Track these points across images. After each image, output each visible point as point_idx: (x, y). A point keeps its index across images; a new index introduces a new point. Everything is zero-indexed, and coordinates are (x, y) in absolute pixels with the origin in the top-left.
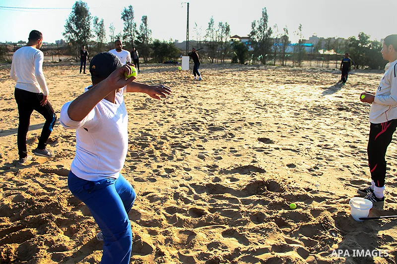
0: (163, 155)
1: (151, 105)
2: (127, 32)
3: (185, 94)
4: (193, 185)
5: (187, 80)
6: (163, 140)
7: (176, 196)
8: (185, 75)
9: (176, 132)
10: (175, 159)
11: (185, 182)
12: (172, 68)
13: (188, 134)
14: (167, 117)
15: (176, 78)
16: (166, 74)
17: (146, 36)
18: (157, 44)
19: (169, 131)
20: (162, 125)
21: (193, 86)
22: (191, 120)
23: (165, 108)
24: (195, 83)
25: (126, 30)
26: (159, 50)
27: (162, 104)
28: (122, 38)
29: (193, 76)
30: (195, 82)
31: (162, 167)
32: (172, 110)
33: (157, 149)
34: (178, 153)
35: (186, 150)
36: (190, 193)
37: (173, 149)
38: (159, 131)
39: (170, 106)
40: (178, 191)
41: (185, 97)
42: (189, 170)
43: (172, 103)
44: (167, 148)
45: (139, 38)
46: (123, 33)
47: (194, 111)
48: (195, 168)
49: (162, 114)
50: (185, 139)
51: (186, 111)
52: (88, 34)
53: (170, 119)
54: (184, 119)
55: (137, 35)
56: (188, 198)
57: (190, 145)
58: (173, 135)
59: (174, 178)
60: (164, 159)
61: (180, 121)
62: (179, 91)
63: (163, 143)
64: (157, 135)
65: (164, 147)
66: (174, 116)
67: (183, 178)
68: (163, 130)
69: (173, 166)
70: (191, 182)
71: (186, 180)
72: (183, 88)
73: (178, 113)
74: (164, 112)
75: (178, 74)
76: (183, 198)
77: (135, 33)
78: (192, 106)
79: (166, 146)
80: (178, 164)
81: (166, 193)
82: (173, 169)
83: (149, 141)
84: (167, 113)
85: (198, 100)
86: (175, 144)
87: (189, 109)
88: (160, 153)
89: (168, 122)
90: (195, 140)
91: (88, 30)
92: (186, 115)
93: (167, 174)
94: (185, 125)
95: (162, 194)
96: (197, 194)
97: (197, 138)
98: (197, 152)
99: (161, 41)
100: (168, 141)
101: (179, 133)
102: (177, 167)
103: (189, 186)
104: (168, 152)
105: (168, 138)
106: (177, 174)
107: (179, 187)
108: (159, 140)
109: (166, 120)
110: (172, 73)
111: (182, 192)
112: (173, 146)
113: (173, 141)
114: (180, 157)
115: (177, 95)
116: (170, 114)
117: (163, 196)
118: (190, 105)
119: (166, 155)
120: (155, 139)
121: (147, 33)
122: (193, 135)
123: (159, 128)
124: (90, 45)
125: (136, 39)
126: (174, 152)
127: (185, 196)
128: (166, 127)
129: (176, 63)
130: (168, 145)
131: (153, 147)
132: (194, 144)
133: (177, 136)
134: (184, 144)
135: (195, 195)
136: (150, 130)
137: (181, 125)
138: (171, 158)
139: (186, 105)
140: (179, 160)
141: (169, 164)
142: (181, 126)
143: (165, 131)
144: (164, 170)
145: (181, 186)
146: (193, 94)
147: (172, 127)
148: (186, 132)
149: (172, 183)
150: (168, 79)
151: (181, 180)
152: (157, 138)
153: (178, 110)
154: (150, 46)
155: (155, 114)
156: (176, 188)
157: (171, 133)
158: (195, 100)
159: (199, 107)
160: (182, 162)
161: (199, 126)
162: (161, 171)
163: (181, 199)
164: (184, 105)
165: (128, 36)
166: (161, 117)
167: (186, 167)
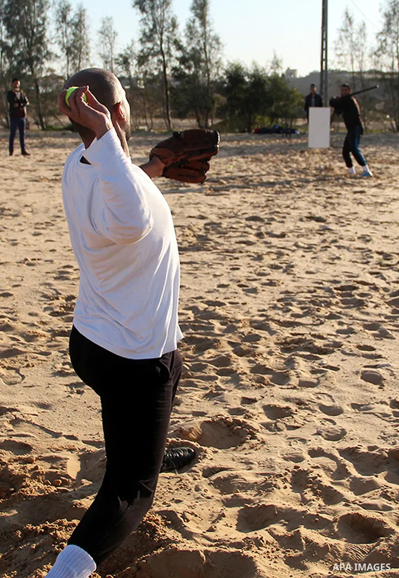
0: (259, 369)
1: (221, 241)
2: (149, 45)
3: (318, 212)
4: (351, 453)
5: (323, 177)
6: (257, 332)
7: (300, 481)
8: (317, 161)
9: (296, 309)
10: (294, 381)
11: (326, 445)
12: (279, 146)
13: (332, 316)
14: (268, 270)
15: (292, 172)
16: (261, 161)
17: (203, 56)
18: (235, 76)
19: (275, 307)
20: (254, 290)
21: (343, 192)
22: (337, 279)
23: (261, 248)
24: (346, 184)
25: (147, 37)
26: (242, 96)
27: (252, 238)
28: (135, 62)
29: (343, 164)
30: (349, 181)
31: (255, 401)
32: (280, 255)
33: (241, 353)
34: (303, 367)
35: (326, 359)
36: (341, 472)
37: (287, 355)
38: (246, 308)
39: (275, 241)
40: (304, 466)
41: (319, 220)
42: (337, 411)
43: (283, 235)
44: (270, 353)
45: (183, 60)
46: (138, 48)
47: (347, 255)
48: (354, 406)
49: (253, 263)
50: (323, 330)
51: (324, 256)
52: (39, 51)
53: (275, 275)
54: (319, 277)
55: (179, 54)
56: (335, 487)
57: (338, 345)
58: (287, 317)
59: (292, 433)
60: (261, 381)
61: (307, 282)
62: (300, 204)
63: (258, 338)
64: (240, 317)
65: (261, 348)
66: (289, 269)
67: (319, 433)
68: (255, 305)
69: (287, 400)
70: (344, 445)
71: (329, 438)
72: (314, 197)
73: (301, 262)
74: (259, 258)
75: (297, 162)
76: (321, 487)
77: (173, 48)
78: (341, 243)
79: (267, 344)
80: (305, 394)
81: (270, 471)
82: (288, 408)
83: (217, 332)
84: (268, 260)
85: (357, 229)
86: (293, 341)
87: (333, 250)
88: (248, 365)
89: (271, 283)
90: (350, 331)
91: (40, 40)
92: (321, 266)
93: (269, 420)
94: (320, 292)
95: (257, 475)
96: (359, 476)
97: (356, 328)
98: (360, 364)
99: (248, 66)
100: (272, 332)
101: (305, 315)
102: (300, 403)
103: (337, 454)
104: (272, 362)
105: (274, 326)
106: (301, 421)
107: (308, 457)
108: (247, 330)
109: (264, 279)
110: (281, 157)
111: (316, 472)
112: (287, 346)
113: (287, 333)
114: (307, 376)
115: (294, 213)
116: (277, 263)
117: (261, 479)
118: (334, 241)
119: (267, 371)
120: (235, 328)
121: (208, 47)
122: (345, 320)
123: (246, 299)
124: (45, 86)
125: (176, 64)
126: (290, 363)
127: (326, 481)
128: (266, 297)
129: (289, 132)
130: (272, 345)
131: (229, 349)
132: (350, 343)
133: (298, 320)
134: (319, 343)
135: (355, 478)
136: (220, 304)
137: (310, 292)
138: (281, 378)
139: (324, 241)
140: (305, 384)
141: (277, 395)
142: (309, 295)
143: (262, 307)
144: (262, 411)
145: (314, 453)
146: (341, 211)
147: (282, 296)
148: (324, 311)
149: (285, 446)
150: (269, 174)
151: (313, 438)
152: (240, 325)
153: (300, 252)
154: (218, 86)
155: (233, 262)
156: (299, 459)
157: (280, 312)
158: (348, 228)
159: (363, 245)
160: (316, 390)
161: (362, 295)
162: (255, 412)
163: (313, 490)
164: (316, 240)
165: (154, 55)
166: (251, 269)
167: (327, 402)
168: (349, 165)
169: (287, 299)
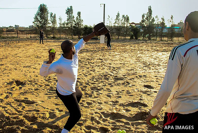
0: (86, 94)
1: (81, 64)
2: (69, 21)
3: (101, 58)
4: (103, 113)
5: (103, 49)
6: (86, 85)
7: (92, 119)
8: (102, 46)
9: (95, 80)
10: (93, 97)
11: (98, 111)
12: (94, 42)
13: (102, 82)
14: (90, 71)
15: (97, 48)
16: (91, 46)
17: (80, 23)
18: (86, 28)
19: (90, 80)
20: (87, 76)
21: (107, 53)
22: (104, 73)
23: (89, 66)
24: (107, 51)
26: (87, 31)
27: (87, 64)
28: (66, 25)
29: (107, 47)
30: (108, 50)
31: (85, 101)
32: (93, 67)
33: (83, 90)
34: (95, 93)
35: (100, 92)
36: (101, 117)
37: (92, 91)
38: (85, 80)
39: (92, 64)
40: (93, 116)
41: (101, 59)
42: (101, 103)
43: (93, 63)
44: (89, 90)
45: (75, 24)
46: (66, 22)
47: (106, 68)
48: (105, 102)
49: (87, 69)
50: (100, 85)
51: (101, 68)
52: (47, 22)
53: (91, 72)
54: (100, 73)
55: (75, 23)
56: (99, 121)
57: (102, 88)
58: (93, 82)
59: (92, 108)
60: (86, 96)
61: (98, 74)
62: (98, 56)
63: (86, 87)
64: (83, 82)
65: (87, 89)
66: (94, 71)
67: (97, 108)
68: (86, 79)
69: (91, 101)
70: (102, 111)
71: (99, 109)
72: (100, 54)
73: (97, 69)
74: (88, 68)
75: (98, 46)
76: (96, 120)
77: (73, 22)
78: (105, 65)
79: (88, 88)
80: (95, 99)
81: (87, 117)
82: (91, 103)
83: (78, 85)
84: (90, 69)
85: (109, 62)
86: (94, 87)
87: (103, 66)
88: (84, 93)
89: (90, 74)
90: (105, 85)
91: (47, 20)
92: (101, 70)
93: (87, 105)
94: (100, 76)
95: (84, 118)
96: (104, 118)
97: (107, 85)
98: (107, 93)
99: (89, 26)
100: (89, 85)
101: (97, 81)
102: (94, 101)
103: (100, 113)
104: (89, 92)
105: (90, 84)
106: (94, 106)
107: (94, 114)
108: (84, 85)
109: (89, 73)
110: (95, 45)
111: (96, 117)
112: (92, 89)
113: (92, 86)
114: (96, 95)
115: (96, 58)
116: (92, 69)
118: (104, 64)
119: (88, 94)
120: (82, 84)
122: (105, 83)
123: (85, 78)
124: (48, 28)
125: (74, 25)
126: (93, 92)
127: (98, 119)
128: (89, 77)
129: (97, 39)
130: (89, 88)
131: (81, 89)
132: (105, 88)
133: (95, 83)
134: (99, 88)
135: (103, 119)
136: (80, 79)
137: (98, 76)
138: (91, 96)
139: (102, 64)
140: (95, 97)
141: (89, 100)
142: (98, 77)
143: (88, 80)
144: (86, 103)
145: (96, 113)
146: (106, 57)
147: (92, 77)
148: (100, 81)
149: (90, 111)
150: (92, 49)
151: (96, 109)
152: (83, 84)
153: (97, 67)
154: (82, 29)
155: (83, 69)
156: (93, 114)
157: (92, 81)
158: (107, 61)
159: (110, 66)
160: (97, 98)
161: (108, 77)
162: (85, 103)
163: (95, 121)
164: (100, 64)
165: (69, 23)
166: (86, 71)
167: (99, 102)
168: (108, 47)
169: (93, 78)
